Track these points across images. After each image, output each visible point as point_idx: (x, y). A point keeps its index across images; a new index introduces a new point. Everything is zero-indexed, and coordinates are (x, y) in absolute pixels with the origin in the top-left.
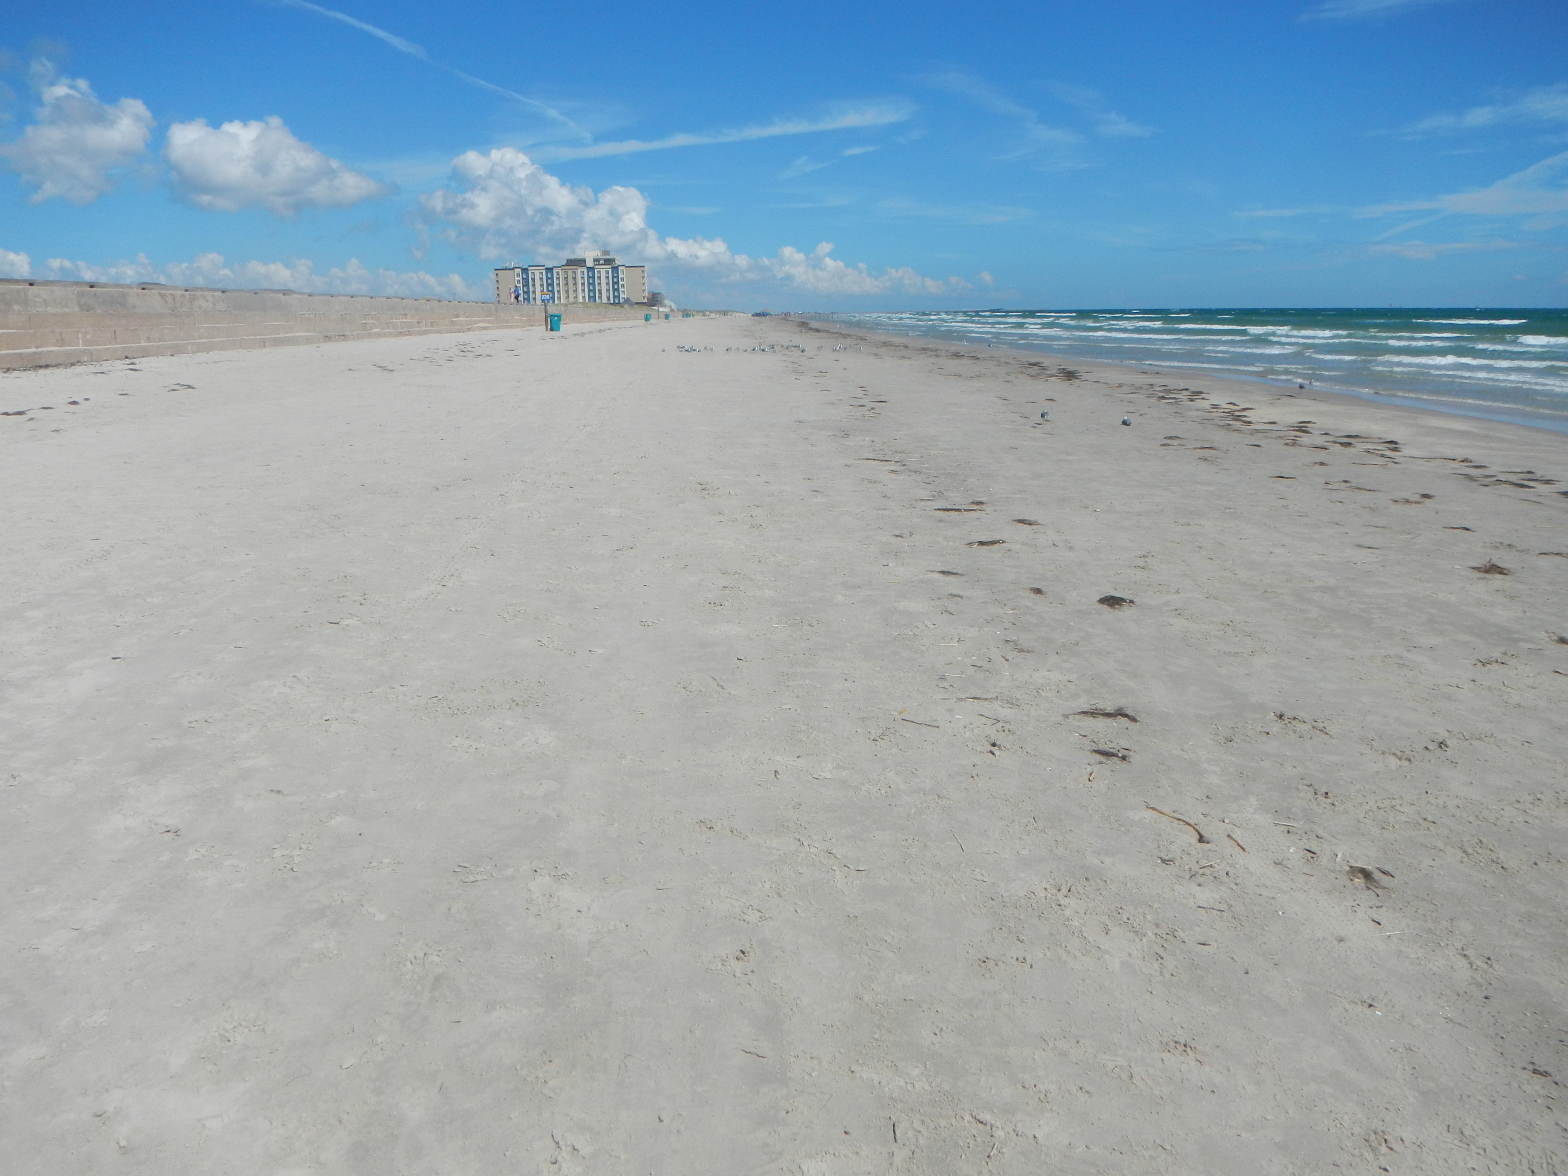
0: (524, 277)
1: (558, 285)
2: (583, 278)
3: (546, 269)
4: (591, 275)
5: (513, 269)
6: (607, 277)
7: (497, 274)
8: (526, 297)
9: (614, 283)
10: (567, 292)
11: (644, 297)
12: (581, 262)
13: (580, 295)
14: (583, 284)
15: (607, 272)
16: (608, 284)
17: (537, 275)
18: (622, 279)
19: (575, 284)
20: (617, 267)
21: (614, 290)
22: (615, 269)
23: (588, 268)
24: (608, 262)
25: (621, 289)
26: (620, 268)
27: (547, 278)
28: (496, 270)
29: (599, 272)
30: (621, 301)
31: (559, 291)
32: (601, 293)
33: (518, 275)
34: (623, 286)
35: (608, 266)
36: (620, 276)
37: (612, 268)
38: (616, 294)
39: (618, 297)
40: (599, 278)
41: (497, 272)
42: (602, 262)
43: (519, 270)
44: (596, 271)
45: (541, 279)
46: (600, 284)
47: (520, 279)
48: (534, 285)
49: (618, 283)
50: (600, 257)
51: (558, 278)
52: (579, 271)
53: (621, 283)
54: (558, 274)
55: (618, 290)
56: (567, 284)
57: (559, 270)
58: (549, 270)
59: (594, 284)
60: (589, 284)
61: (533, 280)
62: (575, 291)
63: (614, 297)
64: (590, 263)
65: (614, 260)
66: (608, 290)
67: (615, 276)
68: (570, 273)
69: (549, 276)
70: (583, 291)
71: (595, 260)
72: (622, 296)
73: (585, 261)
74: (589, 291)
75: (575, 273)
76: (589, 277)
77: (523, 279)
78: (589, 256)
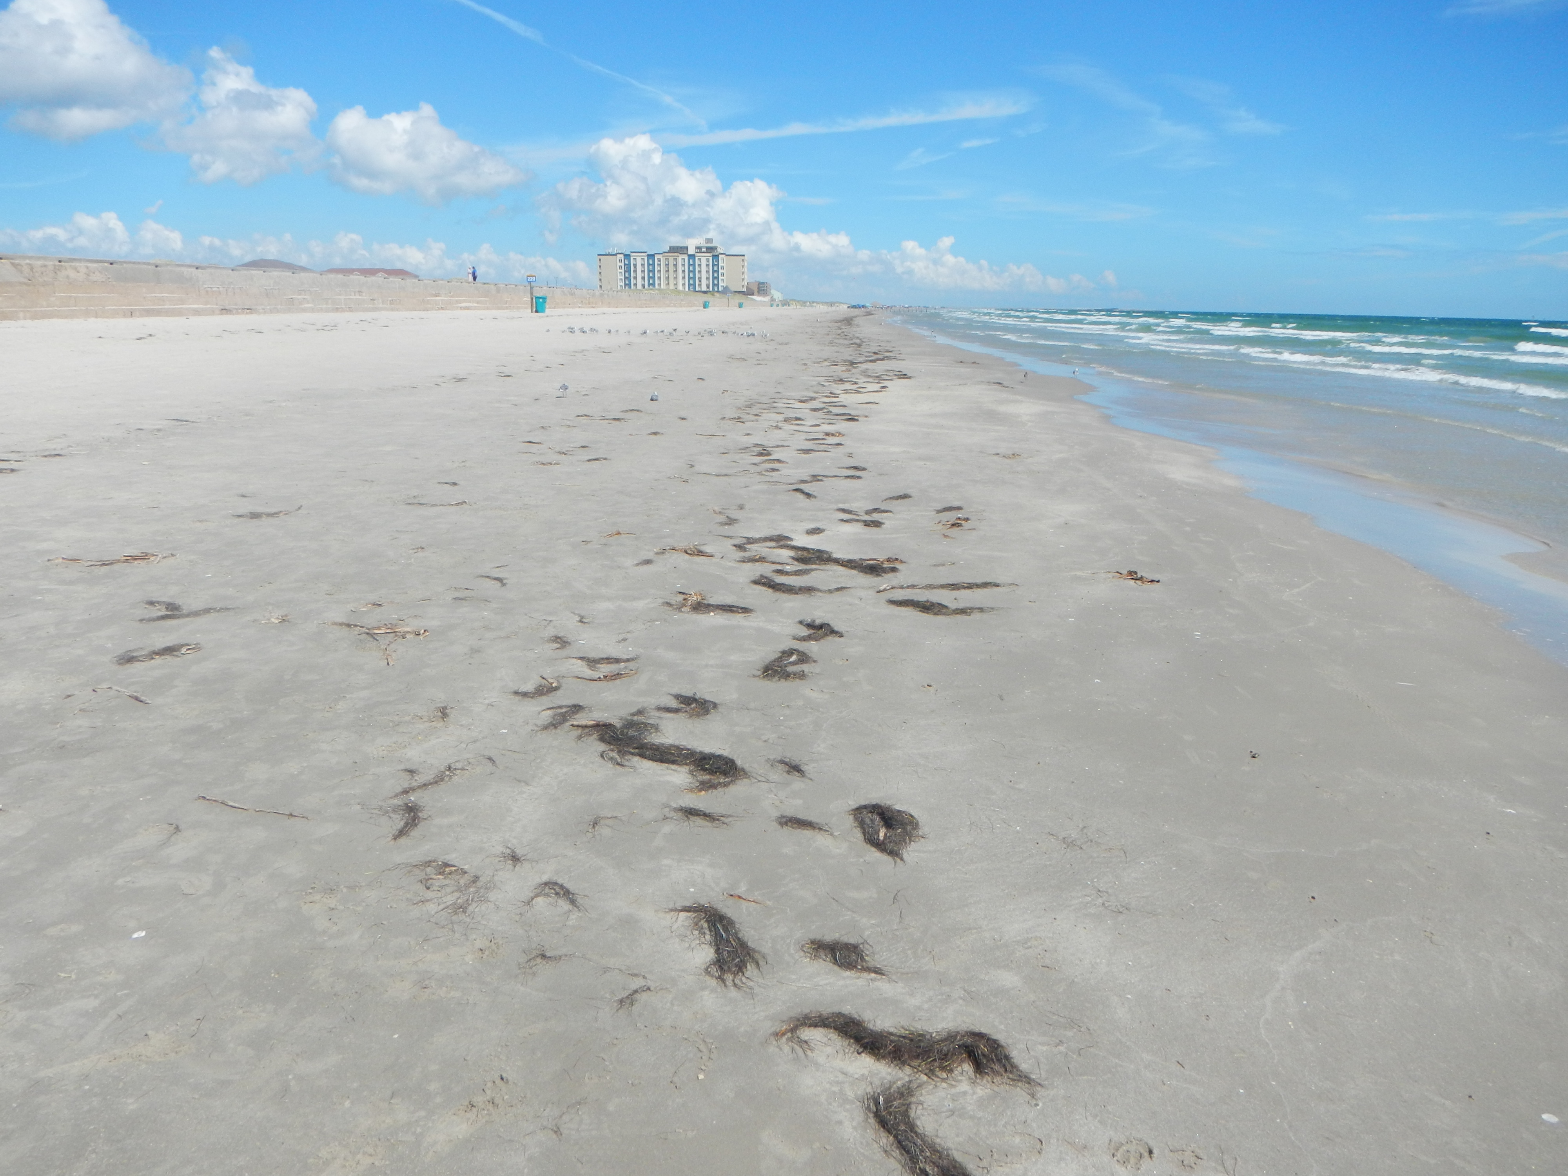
0: (627, 263)
1: (659, 271)
2: (683, 265)
3: (648, 256)
4: (691, 263)
5: (616, 255)
6: (708, 265)
7: (600, 260)
8: (627, 282)
9: (714, 271)
10: (668, 278)
11: (743, 286)
12: (683, 250)
13: (680, 282)
14: (683, 271)
15: (708, 260)
16: (708, 272)
17: (639, 261)
18: (723, 268)
19: (676, 271)
20: (717, 256)
21: (714, 278)
22: (716, 257)
23: (690, 256)
25: (721, 278)
26: (721, 256)
27: (649, 265)
28: (598, 255)
29: (700, 260)
30: (720, 290)
31: (659, 278)
32: (700, 281)
33: (620, 261)
34: (723, 274)
35: (709, 254)
36: (721, 264)
37: (714, 256)
38: (716, 282)
39: (718, 285)
40: (700, 265)
41: (600, 257)
42: (704, 250)
43: (622, 256)
44: (697, 258)
45: (643, 265)
46: (700, 272)
47: (622, 264)
48: (635, 271)
49: (718, 271)
50: (702, 245)
51: (659, 265)
52: (680, 258)
53: (721, 271)
54: (660, 260)
55: (717, 278)
56: (668, 271)
57: (660, 257)
58: (651, 256)
59: (694, 271)
60: (689, 271)
61: (635, 265)
62: (676, 278)
63: (714, 285)
64: (691, 251)
65: (716, 248)
66: (708, 278)
67: (716, 265)
68: (671, 259)
69: (651, 262)
70: (684, 278)
71: (697, 248)
72: (721, 284)
73: (687, 248)
74: (690, 278)
75: (676, 260)
76: (689, 265)
77: (625, 264)
78: (692, 244)
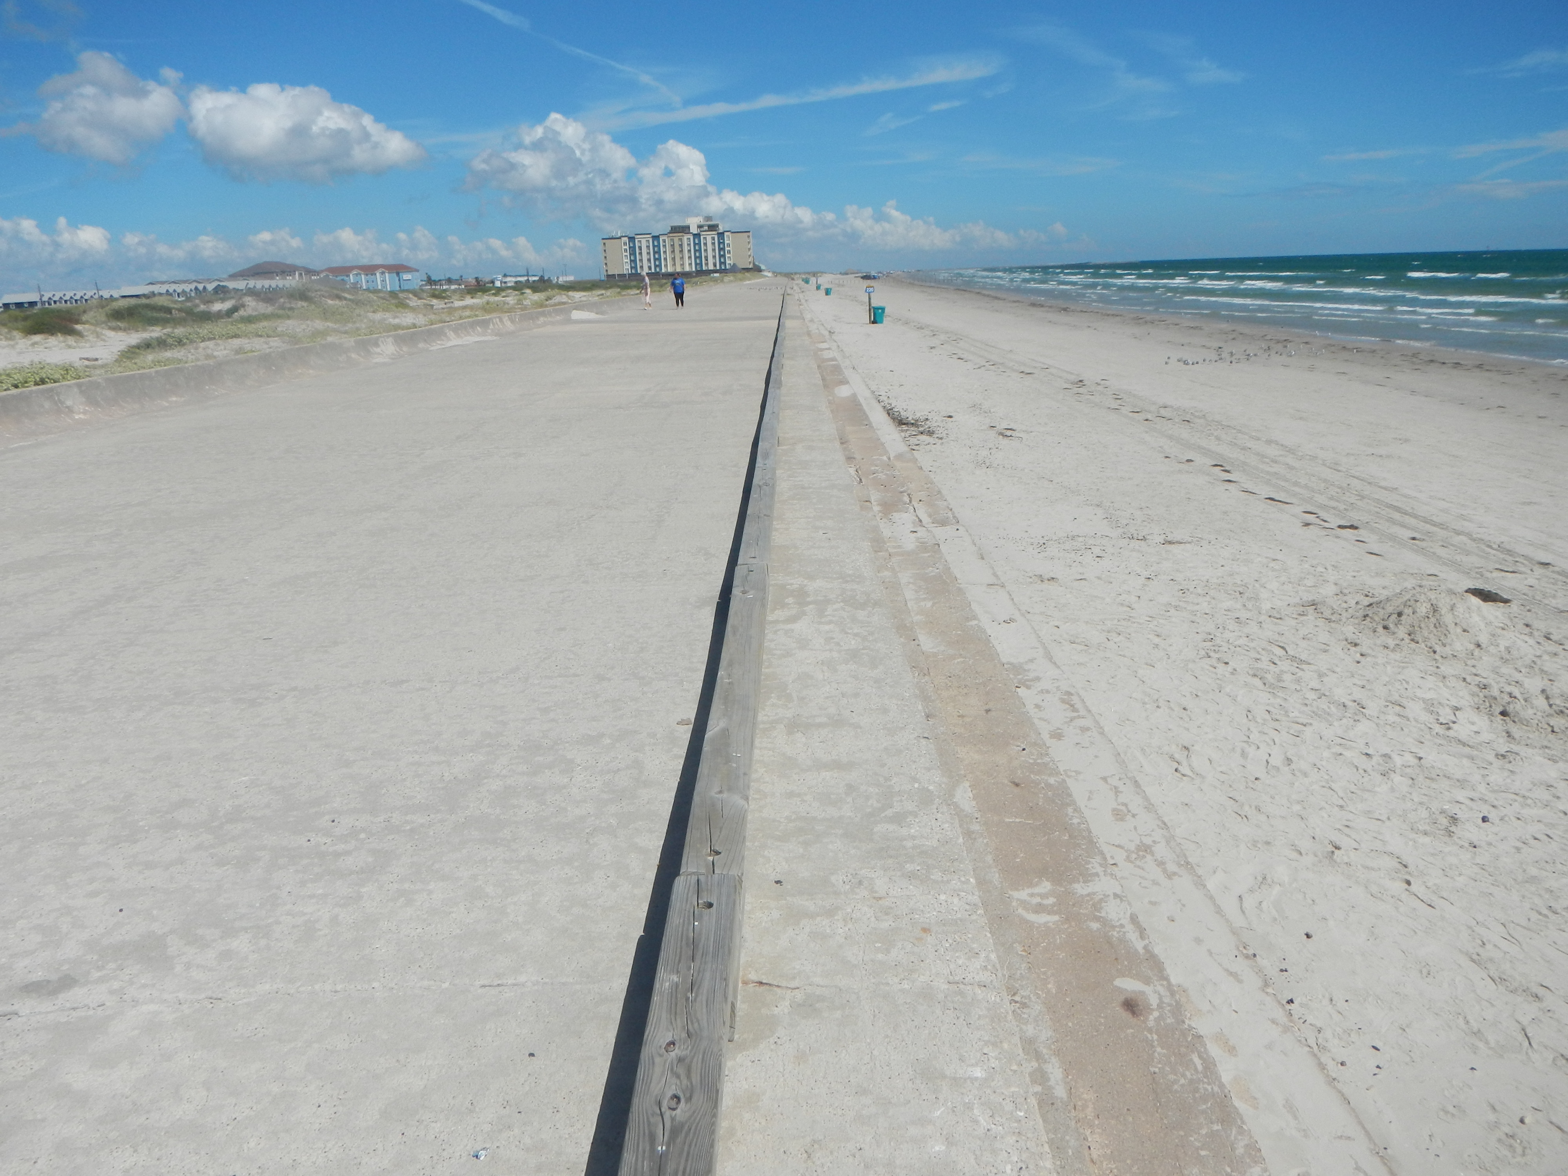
0: (631, 245)
1: (665, 252)
2: (689, 245)
3: (653, 237)
4: (697, 242)
5: (620, 238)
6: (713, 244)
7: (604, 244)
8: (633, 265)
9: (720, 249)
10: (674, 259)
11: (750, 263)
12: (685, 229)
13: (687, 262)
14: (689, 251)
15: (713, 239)
16: (714, 250)
17: (644, 242)
18: (729, 245)
19: (681, 251)
20: (723, 233)
21: (720, 256)
22: (721, 235)
23: (695, 235)
24: (712, 228)
25: (727, 255)
26: (726, 234)
27: (654, 246)
28: (603, 239)
29: (705, 238)
30: (727, 267)
31: (665, 259)
32: (707, 260)
33: (625, 244)
34: (729, 252)
35: (714, 233)
36: (726, 242)
37: (719, 234)
38: (722, 260)
39: (725, 263)
40: (705, 244)
41: (604, 241)
42: (706, 228)
43: (626, 239)
44: (702, 237)
45: (648, 247)
46: (706, 250)
47: (627, 247)
48: (641, 254)
49: (723, 249)
50: (702, 223)
51: (665, 246)
52: (685, 238)
53: (727, 249)
54: (664, 241)
55: (724, 256)
56: (673, 252)
57: (665, 237)
58: (656, 238)
59: (700, 251)
60: (695, 251)
61: (640, 248)
62: (682, 258)
63: (721, 263)
64: (694, 230)
65: (717, 226)
66: (714, 257)
67: (721, 242)
68: (676, 240)
69: (656, 244)
70: (690, 258)
71: (700, 227)
72: (728, 262)
73: (689, 227)
74: (696, 258)
75: (681, 240)
76: (695, 244)
77: (630, 248)
78: (693, 223)
